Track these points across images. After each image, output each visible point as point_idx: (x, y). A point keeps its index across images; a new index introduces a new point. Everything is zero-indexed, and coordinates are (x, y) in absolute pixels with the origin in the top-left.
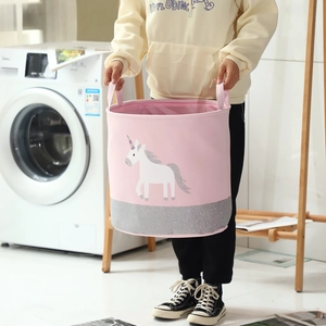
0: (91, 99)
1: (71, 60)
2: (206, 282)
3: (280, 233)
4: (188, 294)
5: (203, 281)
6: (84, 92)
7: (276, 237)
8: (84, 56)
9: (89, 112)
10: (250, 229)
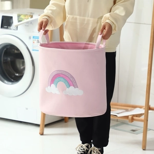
0: (36, 42)
1: (25, 21)
2: (94, 146)
3: (135, 118)
4: (84, 152)
5: (93, 145)
6: (32, 38)
7: (132, 120)
8: (32, 19)
9: (35, 49)
10: (119, 115)
